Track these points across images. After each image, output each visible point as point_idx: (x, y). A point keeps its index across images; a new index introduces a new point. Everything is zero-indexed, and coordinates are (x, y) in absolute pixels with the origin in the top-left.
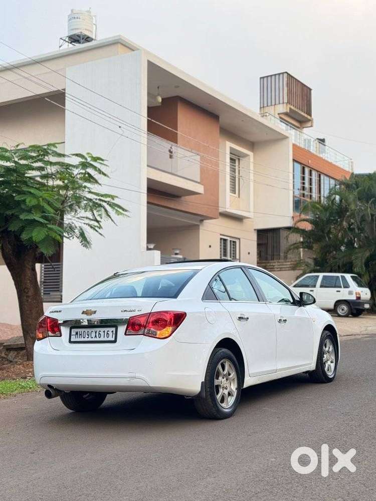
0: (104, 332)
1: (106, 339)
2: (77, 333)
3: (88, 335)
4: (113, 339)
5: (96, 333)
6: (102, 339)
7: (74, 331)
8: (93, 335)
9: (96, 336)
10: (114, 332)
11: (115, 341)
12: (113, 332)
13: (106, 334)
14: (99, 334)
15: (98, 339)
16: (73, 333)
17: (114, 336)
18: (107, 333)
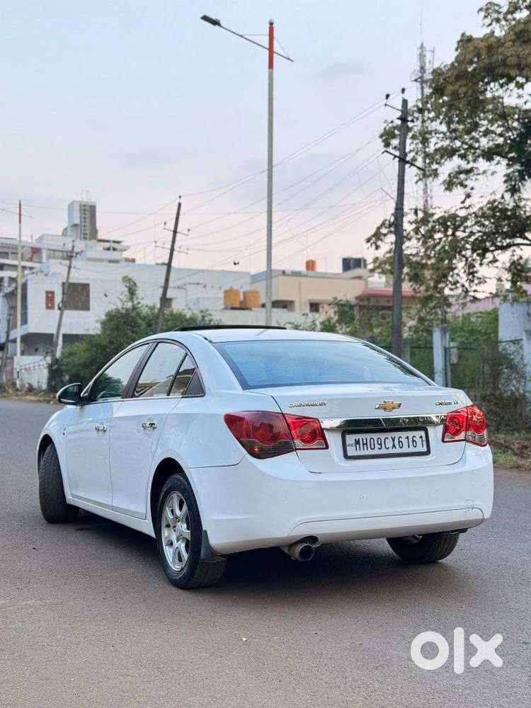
0: (407, 438)
1: (412, 450)
2: (357, 442)
3: (381, 445)
4: (425, 449)
5: (393, 440)
6: (405, 450)
7: (350, 439)
8: (389, 444)
9: (394, 446)
10: (424, 438)
11: (428, 452)
12: (421, 437)
13: (411, 443)
14: (399, 442)
15: (398, 450)
16: (348, 442)
17: (425, 443)
18: (413, 441)
